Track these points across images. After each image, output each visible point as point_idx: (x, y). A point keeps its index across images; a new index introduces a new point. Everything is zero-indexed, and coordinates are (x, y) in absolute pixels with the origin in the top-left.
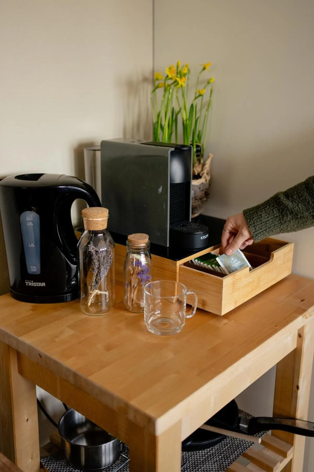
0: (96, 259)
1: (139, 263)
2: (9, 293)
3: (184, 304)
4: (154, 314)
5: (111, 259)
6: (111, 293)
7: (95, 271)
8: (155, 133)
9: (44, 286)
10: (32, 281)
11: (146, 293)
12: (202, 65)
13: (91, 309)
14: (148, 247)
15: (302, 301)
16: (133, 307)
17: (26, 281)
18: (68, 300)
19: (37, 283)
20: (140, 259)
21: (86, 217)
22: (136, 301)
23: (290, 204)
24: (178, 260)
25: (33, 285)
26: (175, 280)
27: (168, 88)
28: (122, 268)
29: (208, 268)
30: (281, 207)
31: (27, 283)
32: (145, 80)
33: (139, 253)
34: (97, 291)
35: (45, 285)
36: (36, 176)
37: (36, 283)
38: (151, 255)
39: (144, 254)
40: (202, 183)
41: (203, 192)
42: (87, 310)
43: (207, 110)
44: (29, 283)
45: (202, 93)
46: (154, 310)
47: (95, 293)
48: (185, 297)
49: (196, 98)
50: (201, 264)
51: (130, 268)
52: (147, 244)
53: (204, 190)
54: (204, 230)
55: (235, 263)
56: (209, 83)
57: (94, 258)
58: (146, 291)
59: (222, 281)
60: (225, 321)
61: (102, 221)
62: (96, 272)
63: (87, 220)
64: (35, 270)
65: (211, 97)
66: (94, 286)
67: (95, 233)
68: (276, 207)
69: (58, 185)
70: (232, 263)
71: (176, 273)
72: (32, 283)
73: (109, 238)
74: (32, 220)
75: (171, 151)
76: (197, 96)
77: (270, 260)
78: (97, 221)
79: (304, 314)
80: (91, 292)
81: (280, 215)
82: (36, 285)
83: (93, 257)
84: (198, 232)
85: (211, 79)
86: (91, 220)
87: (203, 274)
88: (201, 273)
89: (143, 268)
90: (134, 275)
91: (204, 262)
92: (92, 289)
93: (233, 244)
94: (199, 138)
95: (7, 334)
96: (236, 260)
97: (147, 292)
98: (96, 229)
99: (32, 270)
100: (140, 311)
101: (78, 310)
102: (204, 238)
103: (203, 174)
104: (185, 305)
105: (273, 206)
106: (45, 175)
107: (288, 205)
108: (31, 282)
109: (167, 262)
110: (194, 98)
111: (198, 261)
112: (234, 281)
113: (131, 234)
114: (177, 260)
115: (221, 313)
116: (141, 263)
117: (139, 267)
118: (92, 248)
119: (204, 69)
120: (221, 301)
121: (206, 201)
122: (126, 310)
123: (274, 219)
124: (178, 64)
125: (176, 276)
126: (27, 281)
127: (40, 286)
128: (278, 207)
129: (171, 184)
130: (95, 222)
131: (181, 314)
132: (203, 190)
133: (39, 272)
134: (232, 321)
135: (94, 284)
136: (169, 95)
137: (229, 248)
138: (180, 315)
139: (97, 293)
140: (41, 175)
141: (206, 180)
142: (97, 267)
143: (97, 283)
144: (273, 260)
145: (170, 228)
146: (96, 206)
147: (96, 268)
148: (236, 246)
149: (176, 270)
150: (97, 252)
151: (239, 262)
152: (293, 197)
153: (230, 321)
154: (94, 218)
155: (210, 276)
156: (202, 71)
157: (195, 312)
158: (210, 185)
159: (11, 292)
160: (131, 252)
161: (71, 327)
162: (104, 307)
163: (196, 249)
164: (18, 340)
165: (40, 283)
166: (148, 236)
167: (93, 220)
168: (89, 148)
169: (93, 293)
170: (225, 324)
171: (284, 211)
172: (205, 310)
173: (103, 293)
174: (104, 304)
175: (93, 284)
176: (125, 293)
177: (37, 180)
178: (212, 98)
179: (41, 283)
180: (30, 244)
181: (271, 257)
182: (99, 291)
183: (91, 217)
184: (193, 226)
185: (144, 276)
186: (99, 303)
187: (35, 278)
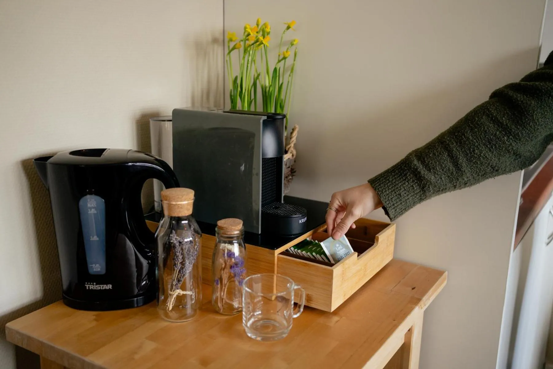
0: (179, 252)
1: (231, 254)
2: (62, 301)
3: (291, 301)
4: (253, 315)
5: (196, 250)
6: (198, 293)
7: (178, 266)
8: (233, 101)
9: (110, 288)
10: (95, 284)
11: (246, 291)
12: (286, 24)
13: (171, 314)
14: (242, 235)
15: (413, 289)
16: (224, 309)
17: (86, 283)
18: (139, 305)
19: (102, 286)
20: (233, 249)
21: (168, 200)
22: (227, 301)
23: (433, 177)
24: (277, 249)
25: (96, 288)
26: (273, 272)
27: (249, 49)
28: (210, 262)
29: (308, 257)
30: (423, 182)
31: (87, 286)
32: (215, 41)
33: (231, 243)
34: (179, 292)
35: (112, 287)
36: (99, 152)
37: (100, 286)
38: (246, 244)
39: (237, 243)
40: (289, 159)
41: (290, 169)
42: (167, 315)
43: (290, 76)
44: (90, 286)
45: (287, 55)
46: (254, 311)
47: (177, 294)
48: (293, 294)
49: (279, 61)
50: (298, 252)
51: (221, 261)
52: (241, 231)
53: (291, 167)
54: (302, 213)
55: (340, 250)
56: (292, 45)
57: (176, 251)
58: (246, 287)
59: (332, 271)
60: (335, 318)
61: (188, 204)
62: (179, 268)
63: (168, 204)
64: (99, 269)
65: (294, 60)
66: (175, 285)
67: (179, 219)
68: (416, 183)
69: (128, 162)
70: (337, 250)
71: (274, 264)
72: (95, 286)
73: (195, 225)
74: (96, 206)
75: (263, 119)
76: (280, 59)
77: (375, 244)
78: (181, 204)
79: (419, 305)
80: (172, 293)
81: (421, 191)
82: (99, 288)
83: (176, 249)
84: (295, 214)
85: (294, 41)
86: (174, 203)
87: (308, 264)
88: (306, 263)
89: (237, 261)
90: (225, 270)
91: (302, 250)
92: (172, 289)
93: (341, 225)
94: (282, 108)
95: (67, 354)
96: (341, 247)
97: (247, 289)
98: (180, 215)
99: (95, 270)
100: (233, 313)
101: (156, 317)
102: (302, 221)
103: (289, 149)
104: (293, 302)
105: (413, 181)
106: (107, 151)
107: (430, 179)
108: (93, 285)
109: (263, 251)
110: (277, 61)
111: (295, 249)
112: (343, 271)
113: (221, 219)
114: (275, 249)
115: (331, 310)
116: (234, 254)
117: (233, 259)
118: (175, 239)
119: (288, 28)
120: (331, 295)
121: (292, 179)
122: (217, 312)
123: (414, 196)
124: (258, 21)
125: (273, 268)
126: (88, 284)
127: (105, 289)
128: (418, 182)
129: (263, 159)
130: (179, 205)
131: (286, 313)
132: (289, 167)
133: (104, 272)
134: (343, 318)
135: (176, 283)
136: (249, 57)
137: (336, 231)
138: (285, 315)
139: (179, 293)
140: (104, 150)
141: (293, 156)
142: (180, 261)
143: (179, 281)
144: (378, 244)
145: (262, 211)
146: (174, 187)
147: (178, 264)
148: (345, 228)
149: (274, 261)
150: (180, 243)
151: (344, 249)
152: (435, 168)
153: (341, 317)
154: (178, 201)
155: (315, 266)
156: (286, 30)
157: (302, 310)
158: (295, 161)
159: (64, 298)
160: (222, 241)
161: (152, 338)
162: (189, 311)
163: (294, 235)
164: (84, 361)
165: (105, 286)
166: (241, 221)
167: (177, 204)
168: (155, 119)
169: (174, 294)
170: (337, 322)
171: (426, 186)
172: (310, 306)
173: (189, 293)
174: (189, 306)
175: (174, 283)
176: (214, 291)
177: (100, 156)
178: (295, 62)
179: (107, 286)
180: (93, 237)
181: (375, 241)
182: (182, 291)
183: (174, 199)
184: (288, 208)
185: (237, 270)
186: (180, 306)
187: (98, 279)
